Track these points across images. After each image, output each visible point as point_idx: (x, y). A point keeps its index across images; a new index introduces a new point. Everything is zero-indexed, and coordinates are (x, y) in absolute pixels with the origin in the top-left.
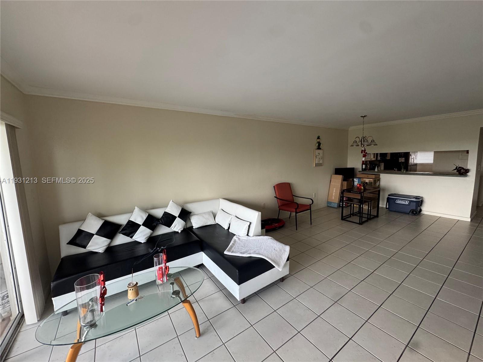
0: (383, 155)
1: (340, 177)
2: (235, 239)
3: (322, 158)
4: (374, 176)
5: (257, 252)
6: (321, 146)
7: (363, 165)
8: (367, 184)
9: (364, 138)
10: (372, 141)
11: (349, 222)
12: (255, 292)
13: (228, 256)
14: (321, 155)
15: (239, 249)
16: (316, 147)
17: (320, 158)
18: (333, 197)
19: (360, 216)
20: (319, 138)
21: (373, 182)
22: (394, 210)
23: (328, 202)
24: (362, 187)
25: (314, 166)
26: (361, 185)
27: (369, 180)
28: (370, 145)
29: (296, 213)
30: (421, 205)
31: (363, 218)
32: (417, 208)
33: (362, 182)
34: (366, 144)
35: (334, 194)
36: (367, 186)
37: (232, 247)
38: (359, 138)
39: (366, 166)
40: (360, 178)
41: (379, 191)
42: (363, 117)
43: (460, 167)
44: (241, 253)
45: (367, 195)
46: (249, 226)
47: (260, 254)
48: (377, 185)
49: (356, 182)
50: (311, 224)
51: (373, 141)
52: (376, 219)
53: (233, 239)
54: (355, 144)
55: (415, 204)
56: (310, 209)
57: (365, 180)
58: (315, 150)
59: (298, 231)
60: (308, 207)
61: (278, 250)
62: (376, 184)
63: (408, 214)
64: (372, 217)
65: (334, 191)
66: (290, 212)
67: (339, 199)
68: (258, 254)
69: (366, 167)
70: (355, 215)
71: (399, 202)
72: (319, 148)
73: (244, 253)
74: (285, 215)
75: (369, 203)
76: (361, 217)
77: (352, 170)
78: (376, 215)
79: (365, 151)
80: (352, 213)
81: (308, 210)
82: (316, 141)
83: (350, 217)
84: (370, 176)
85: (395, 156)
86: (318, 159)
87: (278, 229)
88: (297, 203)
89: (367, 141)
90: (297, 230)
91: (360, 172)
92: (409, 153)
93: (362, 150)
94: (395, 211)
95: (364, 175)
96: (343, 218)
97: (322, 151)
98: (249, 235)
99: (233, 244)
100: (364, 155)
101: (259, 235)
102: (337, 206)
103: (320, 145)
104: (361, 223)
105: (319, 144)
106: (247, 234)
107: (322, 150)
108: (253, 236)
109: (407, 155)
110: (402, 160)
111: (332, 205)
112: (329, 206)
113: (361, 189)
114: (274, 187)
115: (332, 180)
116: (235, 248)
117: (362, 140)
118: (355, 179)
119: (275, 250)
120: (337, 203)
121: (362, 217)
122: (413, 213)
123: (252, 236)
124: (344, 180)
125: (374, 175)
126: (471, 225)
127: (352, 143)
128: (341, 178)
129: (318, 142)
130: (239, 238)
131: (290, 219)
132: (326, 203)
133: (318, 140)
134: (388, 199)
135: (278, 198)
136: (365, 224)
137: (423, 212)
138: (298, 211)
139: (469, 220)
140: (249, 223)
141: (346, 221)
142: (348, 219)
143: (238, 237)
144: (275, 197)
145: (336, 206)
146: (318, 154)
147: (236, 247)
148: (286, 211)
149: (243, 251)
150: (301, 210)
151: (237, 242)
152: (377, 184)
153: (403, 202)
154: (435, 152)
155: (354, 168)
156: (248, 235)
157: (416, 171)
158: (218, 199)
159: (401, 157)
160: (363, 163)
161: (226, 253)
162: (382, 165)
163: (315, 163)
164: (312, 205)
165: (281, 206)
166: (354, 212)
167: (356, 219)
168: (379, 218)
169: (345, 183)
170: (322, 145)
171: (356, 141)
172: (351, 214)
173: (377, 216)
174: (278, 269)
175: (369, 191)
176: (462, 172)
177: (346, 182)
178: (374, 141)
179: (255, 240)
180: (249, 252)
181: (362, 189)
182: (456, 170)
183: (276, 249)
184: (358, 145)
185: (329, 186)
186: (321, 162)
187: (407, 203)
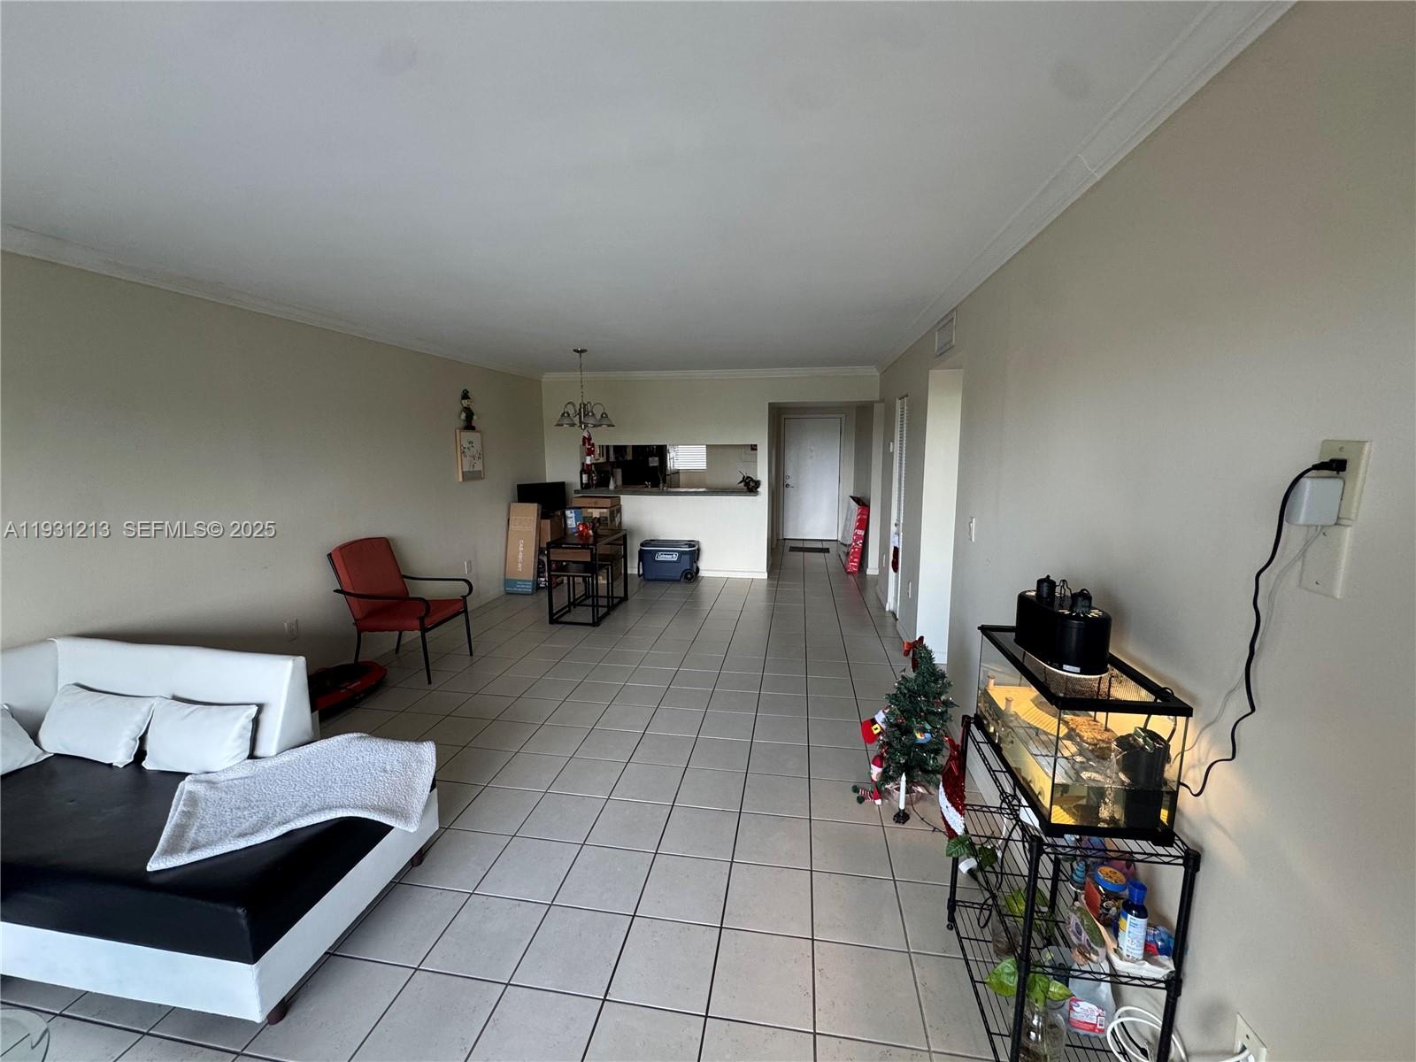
0: (620, 450)
1: (532, 509)
2: (190, 792)
3: (481, 456)
4: (608, 502)
5: (315, 804)
6: (475, 421)
7: (584, 476)
8: (600, 523)
9: (584, 408)
10: (602, 416)
11: (568, 626)
12: (326, 950)
13: (172, 874)
14: (477, 446)
15: (223, 823)
16: (462, 424)
17: (474, 457)
18: (520, 565)
19: (593, 606)
20: (465, 396)
21: (608, 515)
22: (653, 577)
23: (507, 582)
24: (591, 532)
25: (461, 480)
26: (587, 527)
27: (601, 513)
28: (600, 425)
29: (424, 630)
30: (698, 559)
31: (600, 609)
32: (692, 566)
33: (585, 518)
34: (591, 421)
35: (520, 557)
36: (601, 527)
37: (181, 830)
38: (574, 405)
39: (590, 478)
40: (580, 508)
41: (625, 538)
42: (578, 351)
43: (748, 477)
44: (242, 835)
45: (602, 548)
46: (256, 722)
47: (330, 808)
48: (617, 524)
49: (572, 520)
50: (471, 654)
51: (604, 416)
52: (623, 605)
53: (177, 793)
54: (566, 421)
55: (687, 557)
56: (466, 611)
57: (592, 513)
58: (458, 431)
59: (433, 687)
60: (459, 607)
61: (397, 766)
62: (614, 520)
63: (679, 581)
64: (616, 601)
65: (521, 549)
66: (398, 633)
67: (534, 569)
68: (323, 809)
69: (588, 480)
70: (579, 605)
71: (661, 557)
72: (469, 426)
73: (254, 831)
74: (381, 643)
75: (608, 569)
76: (595, 606)
77: (560, 488)
78: (622, 595)
79: (590, 439)
80: (572, 600)
81: (458, 614)
82: (457, 405)
83: (569, 611)
84: (602, 502)
85: (643, 452)
86: (468, 458)
87: (364, 697)
88: (422, 599)
89: (593, 414)
90: (430, 682)
91: (577, 492)
92: (666, 446)
93: (584, 437)
94: (656, 580)
95: (587, 499)
96: (554, 619)
97: (478, 435)
98: (259, 752)
99: (188, 815)
100: (588, 449)
101: (306, 738)
102: (533, 590)
103: (472, 418)
104: (596, 623)
105: (469, 414)
106: (247, 753)
107: (479, 432)
108: (280, 752)
109: (661, 452)
110: (654, 462)
111: (520, 588)
112: (510, 591)
113: (588, 537)
114: (330, 555)
115: (512, 518)
116: (202, 827)
117: (580, 410)
118: (568, 513)
119: (385, 771)
120: (532, 579)
121: (598, 606)
122: (686, 577)
123: (273, 752)
124: (544, 515)
125: (609, 500)
126: (769, 585)
127: (558, 419)
128: (536, 511)
129: (465, 408)
130: (208, 782)
131: (401, 654)
132: (502, 583)
133: (465, 403)
134: (641, 553)
135: (352, 592)
136: (604, 624)
137: (702, 573)
138: (428, 622)
139: (765, 576)
140: (254, 709)
141: (562, 625)
142: (563, 619)
143: (203, 777)
144: (336, 591)
145: (529, 588)
146: (466, 445)
147: (209, 820)
148: (386, 632)
149: (245, 825)
150: (437, 618)
151: (206, 800)
152: (617, 520)
153: (668, 558)
154: (708, 446)
155: (563, 483)
156: (252, 756)
157: (679, 487)
158: (44, 640)
159: (653, 455)
160: (585, 469)
161: (153, 866)
162: (619, 473)
163: (463, 472)
164: (470, 596)
165: (365, 618)
166: (576, 597)
167: (584, 614)
168: (629, 601)
169: (547, 523)
170: (478, 418)
171: (568, 413)
172: (569, 606)
173: (625, 598)
174: (406, 829)
175: (608, 540)
176: (750, 487)
177: (549, 521)
178: (607, 416)
179: (290, 764)
180: (278, 819)
181: (590, 536)
182: (743, 484)
183: (388, 768)
184: (573, 425)
185: (505, 536)
186: (479, 467)
187: (675, 557)
